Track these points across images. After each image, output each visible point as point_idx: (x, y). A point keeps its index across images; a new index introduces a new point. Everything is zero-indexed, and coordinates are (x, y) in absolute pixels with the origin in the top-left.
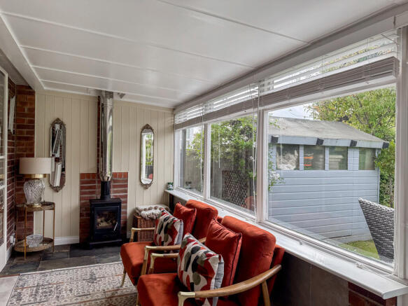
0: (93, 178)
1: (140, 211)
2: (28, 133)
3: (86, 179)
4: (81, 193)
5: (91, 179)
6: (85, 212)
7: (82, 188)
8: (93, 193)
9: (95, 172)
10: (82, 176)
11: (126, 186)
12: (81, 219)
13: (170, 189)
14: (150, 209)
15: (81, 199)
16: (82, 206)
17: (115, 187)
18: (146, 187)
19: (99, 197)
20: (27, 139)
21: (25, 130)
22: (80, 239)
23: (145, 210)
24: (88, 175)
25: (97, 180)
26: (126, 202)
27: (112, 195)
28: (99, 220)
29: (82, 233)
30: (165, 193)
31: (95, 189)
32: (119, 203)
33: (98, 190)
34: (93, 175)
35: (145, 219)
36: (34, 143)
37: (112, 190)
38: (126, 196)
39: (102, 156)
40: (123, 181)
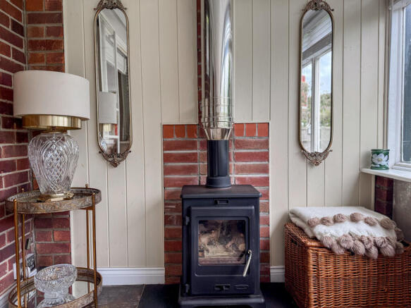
0: (191, 135)
1: (311, 224)
2: (49, 32)
3: (175, 138)
4: (167, 171)
5: (186, 138)
6: (175, 214)
7: (167, 158)
8: (191, 170)
9: (194, 121)
10: (167, 130)
11: (265, 157)
12: (166, 231)
13: (381, 167)
14: (336, 220)
15: (167, 183)
16: (168, 198)
17: (239, 157)
18: (314, 159)
19: (204, 182)
20: (48, 45)
21: (44, 26)
22: (167, 276)
23: (324, 221)
24: (180, 129)
25: (198, 140)
26: (266, 196)
27: (234, 177)
28: (204, 240)
29: (169, 263)
30: (363, 176)
31: (195, 160)
32: (254, 200)
33: (203, 165)
34: (190, 127)
35: (330, 250)
36: (62, 54)
37: (233, 164)
38: (265, 182)
39: (207, 95)
40: (256, 143)
